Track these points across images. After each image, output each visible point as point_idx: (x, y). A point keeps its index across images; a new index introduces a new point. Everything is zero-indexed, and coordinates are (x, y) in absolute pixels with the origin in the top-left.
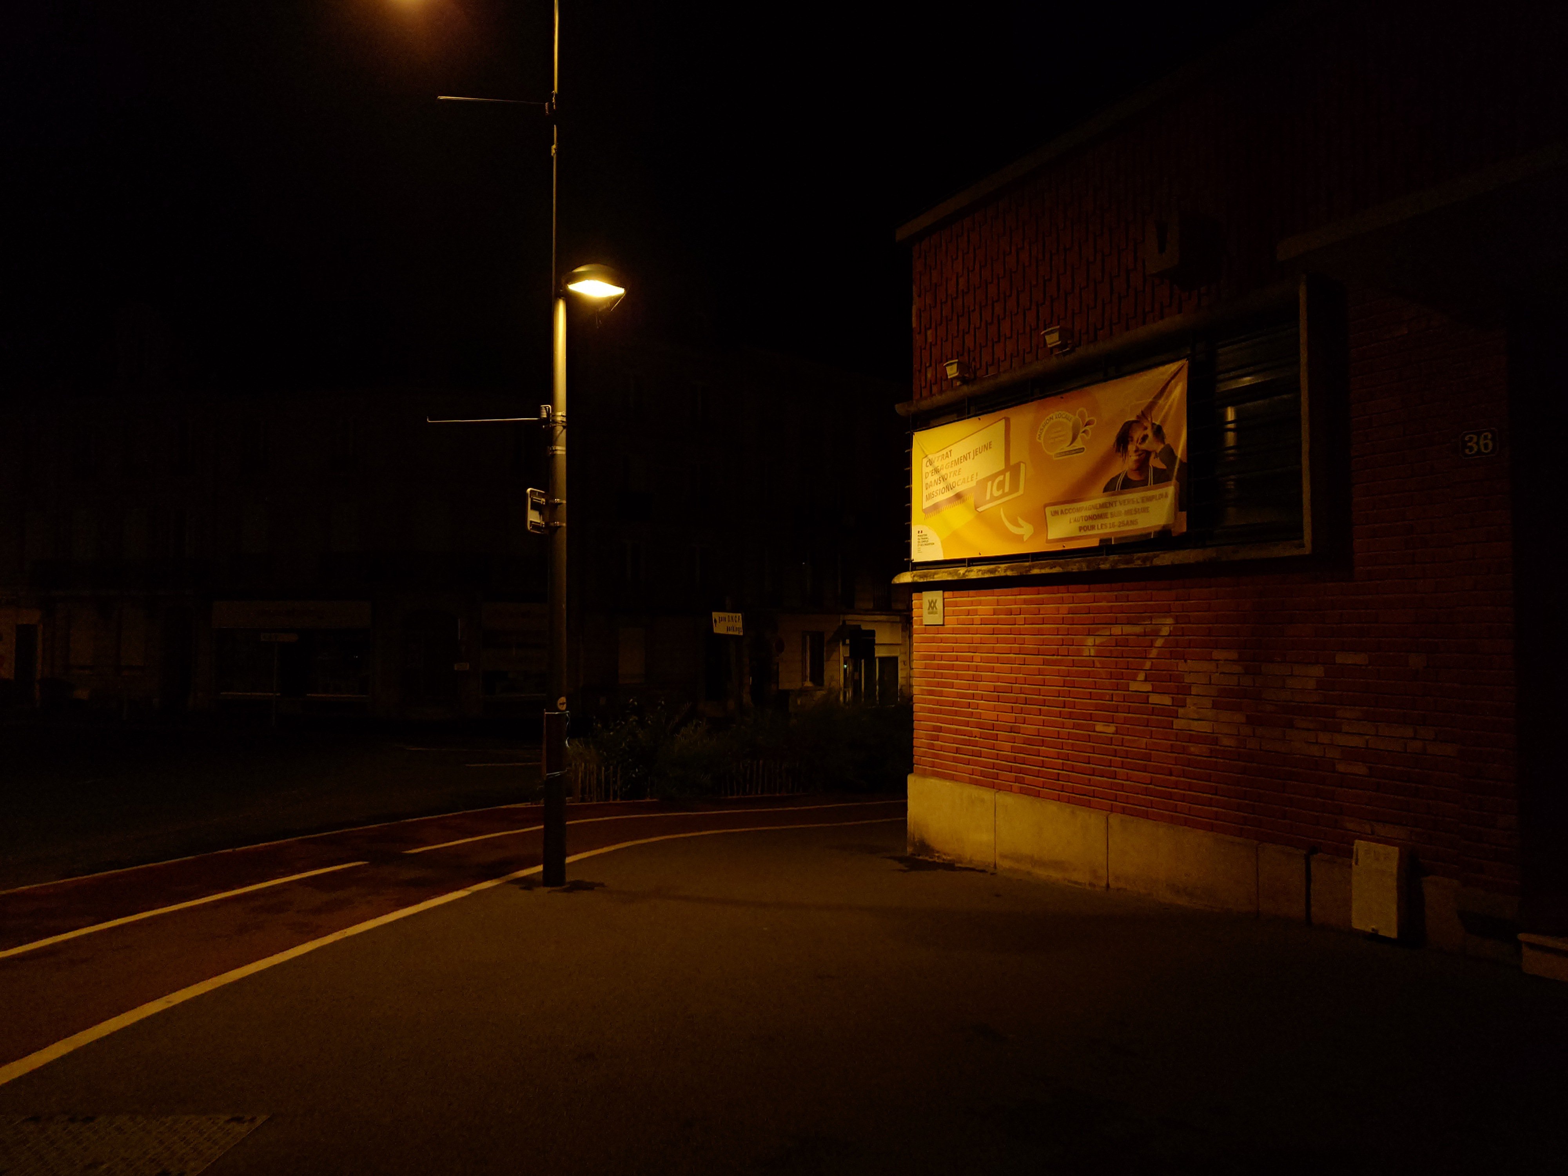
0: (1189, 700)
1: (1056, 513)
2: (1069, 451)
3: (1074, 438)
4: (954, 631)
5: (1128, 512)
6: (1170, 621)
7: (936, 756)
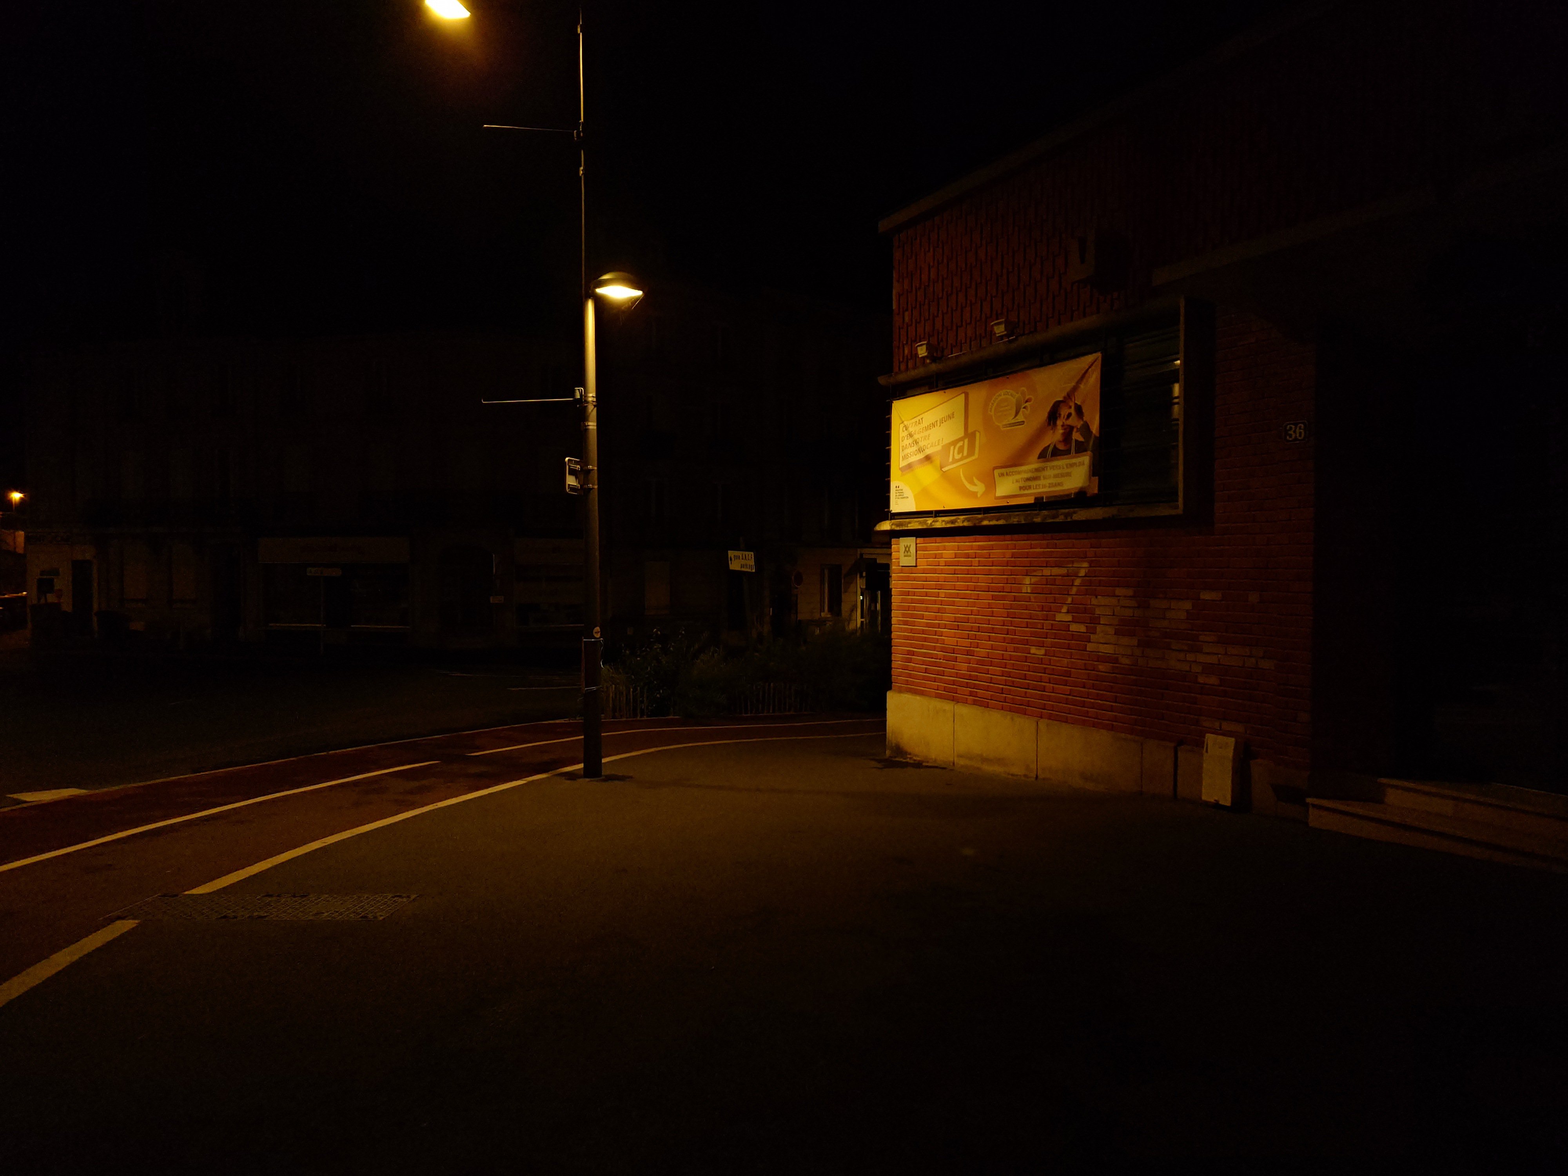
0: (1099, 628)
1: (1002, 475)
2: (1013, 423)
3: (1017, 413)
4: (924, 571)
5: (1056, 476)
6: (1086, 565)
7: (910, 676)
